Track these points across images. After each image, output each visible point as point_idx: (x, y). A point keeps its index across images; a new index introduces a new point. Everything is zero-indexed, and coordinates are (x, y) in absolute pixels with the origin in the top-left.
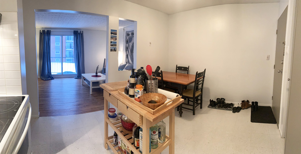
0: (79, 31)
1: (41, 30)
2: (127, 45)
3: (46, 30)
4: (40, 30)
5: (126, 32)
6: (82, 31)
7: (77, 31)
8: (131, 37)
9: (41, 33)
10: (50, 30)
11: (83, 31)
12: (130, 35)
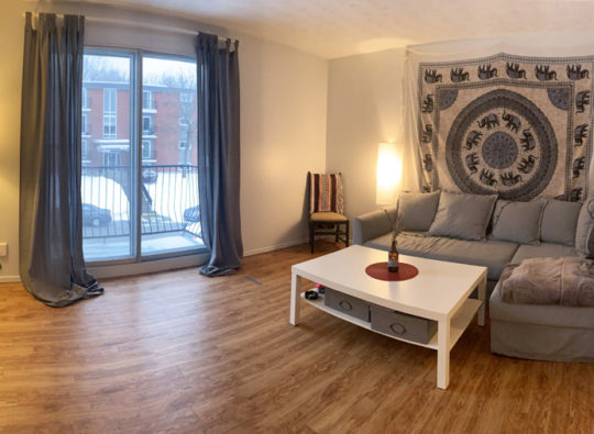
0: (221, 39)
1: (35, 15)
2: (430, 118)
3: (60, 16)
4: (29, 15)
5: (422, 65)
6: (233, 41)
7: (215, 39)
8: (446, 86)
9: (34, 33)
10: (79, 14)
11: (237, 42)
12: (447, 80)
